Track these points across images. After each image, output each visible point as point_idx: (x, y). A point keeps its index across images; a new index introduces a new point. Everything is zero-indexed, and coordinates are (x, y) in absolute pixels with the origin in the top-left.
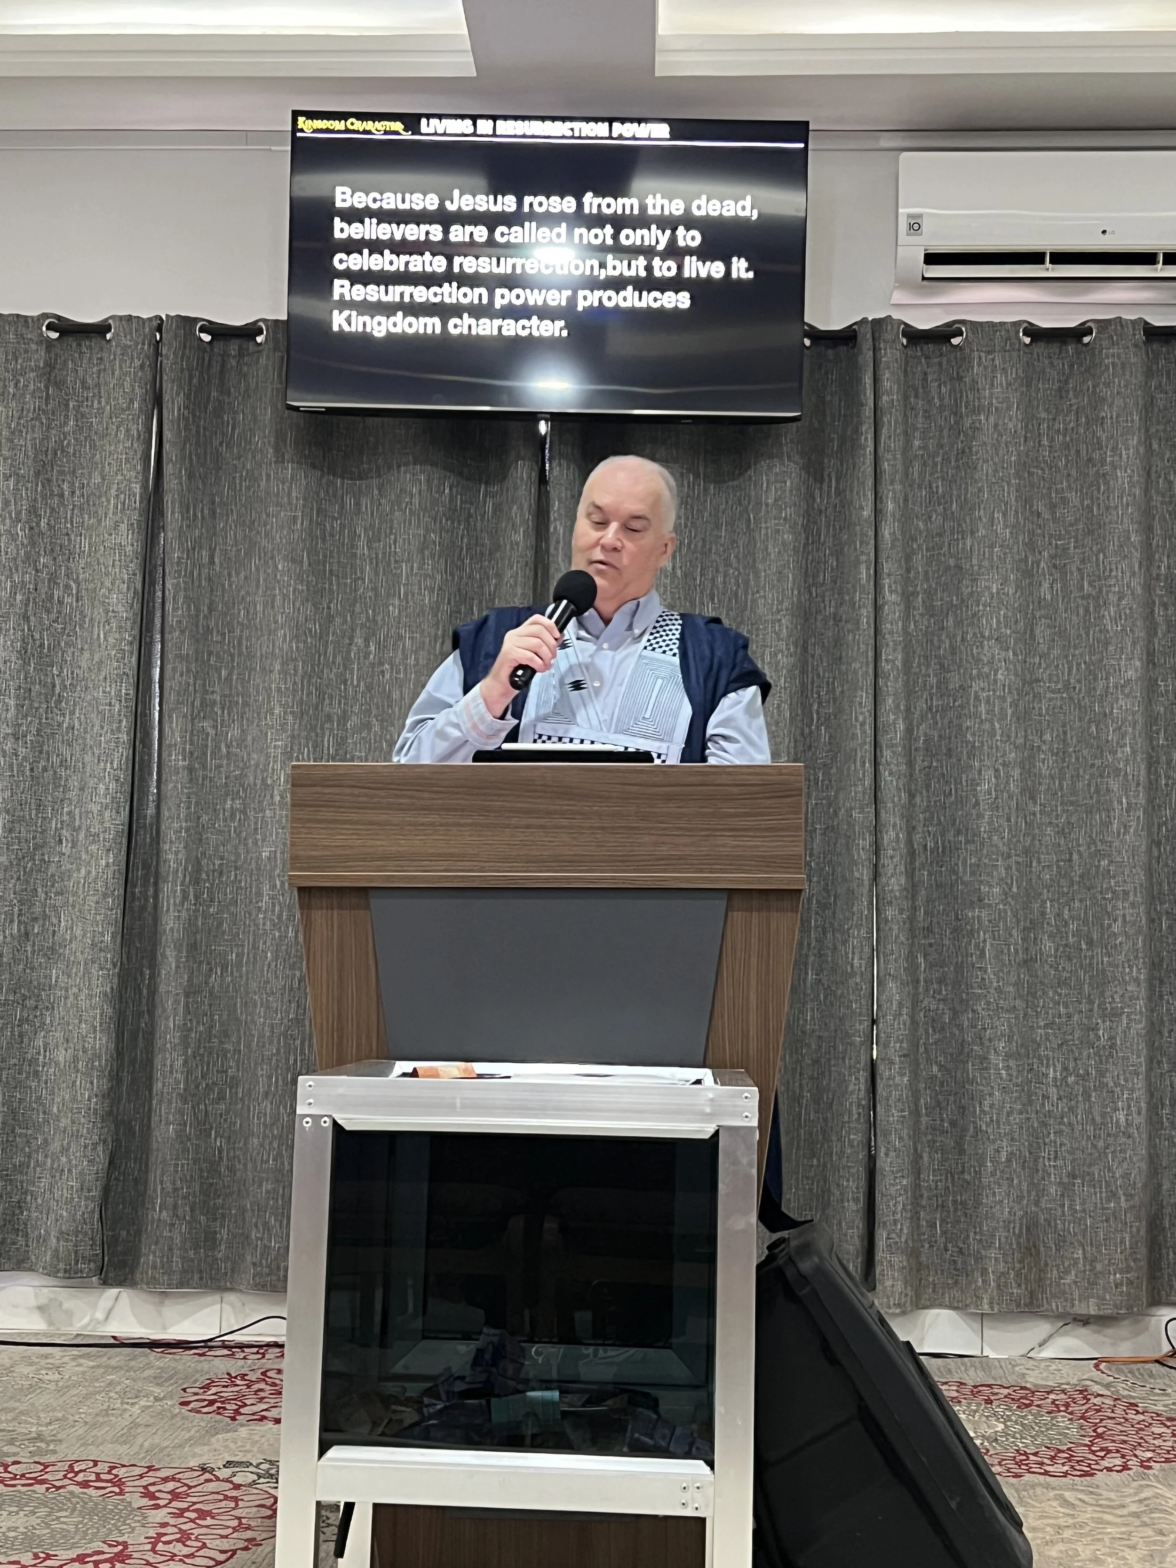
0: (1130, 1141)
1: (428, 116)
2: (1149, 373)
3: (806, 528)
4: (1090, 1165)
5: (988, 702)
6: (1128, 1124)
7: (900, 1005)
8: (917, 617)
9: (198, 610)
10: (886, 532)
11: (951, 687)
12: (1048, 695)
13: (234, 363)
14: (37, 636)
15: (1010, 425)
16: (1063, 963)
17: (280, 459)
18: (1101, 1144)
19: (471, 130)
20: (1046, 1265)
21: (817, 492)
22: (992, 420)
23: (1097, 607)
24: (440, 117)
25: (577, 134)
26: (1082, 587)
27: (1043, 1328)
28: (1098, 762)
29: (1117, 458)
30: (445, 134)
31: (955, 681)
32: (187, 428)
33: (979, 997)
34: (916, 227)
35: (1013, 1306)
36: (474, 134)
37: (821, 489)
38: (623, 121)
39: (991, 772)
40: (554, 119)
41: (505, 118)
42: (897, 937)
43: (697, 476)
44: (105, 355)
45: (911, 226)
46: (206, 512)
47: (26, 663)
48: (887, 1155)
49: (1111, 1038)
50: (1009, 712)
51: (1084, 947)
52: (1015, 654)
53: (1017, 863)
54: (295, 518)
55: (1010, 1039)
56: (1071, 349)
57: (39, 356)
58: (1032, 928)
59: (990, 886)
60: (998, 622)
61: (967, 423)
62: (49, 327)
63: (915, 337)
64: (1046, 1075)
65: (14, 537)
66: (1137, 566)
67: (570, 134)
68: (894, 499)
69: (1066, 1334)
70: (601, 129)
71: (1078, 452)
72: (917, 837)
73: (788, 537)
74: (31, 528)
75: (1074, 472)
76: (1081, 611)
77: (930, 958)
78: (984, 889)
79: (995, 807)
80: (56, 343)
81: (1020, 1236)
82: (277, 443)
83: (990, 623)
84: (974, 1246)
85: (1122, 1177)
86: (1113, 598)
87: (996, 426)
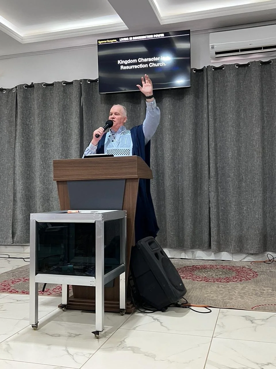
0: (259, 221)
1: (121, 38)
2: (262, 71)
3: (195, 107)
4: (252, 225)
5: (230, 138)
6: (258, 218)
7: (214, 196)
8: (218, 123)
9: (90, 131)
10: (210, 107)
11: (224, 136)
12: (243, 136)
13: (94, 87)
14: (64, 137)
15: (234, 84)
16: (247, 187)
17: (101, 103)
18: (253, 221)
19: (128, 39)
20: (244, 244)
21: (198, 101)
22: (230, 84)
23: (252, 118)
24: (123, 38)
25: (147, 38)
26: (249, 115)
27: (244, 256)
28: (252, 149)
29: (255, 89)
30: (124, 41)
31: (225, 135)
32: (86, 99)
33: (229, 194)
34: (213, 47)
35: (237, 252)
36: (129, 40)
37: (199, 100)
38: (155, 34)
39: (231, 152)
40: (143, 35)
41: (134, 36)
42: (213, 184)
43: (175, 99)
44: (73, 87)
45: (212, 47)
46: (90, 114)
47: (63, 142)
48: (212, 224)
49: (255, 201)
50: (235, 140)
51: (250, 184)
52: (236, 129)
53: (237, 169)
54: (105, 114)
55: (236, 202)
56: (246, 68)
57: (62, 89)
58: (240, 181)
59: (231, 173)
60: (232, 123)
61: (226, 84)
62: (64, 83)
63: (216, 69)
64: (244, 209)
65: (59, 121)
66: (259, 110)
67: (146, 38)
68: (211, 101)
69: (249, 257)
70: (152, 36)
71: (248, 88)
72: (218, 165)
73: (192, 110)
74: (62, 119)
75: (247, 92)
76: (249, 119)
77: (221, 187)
78: (230, 174)
79: (232, 158)
80: (65, 86)
81: (238, 238)
82: (101, 100)
83: (230, 123)
84: (230, 240)
85: (257, 227)
86: (254, 116)
87: (231, 85)
